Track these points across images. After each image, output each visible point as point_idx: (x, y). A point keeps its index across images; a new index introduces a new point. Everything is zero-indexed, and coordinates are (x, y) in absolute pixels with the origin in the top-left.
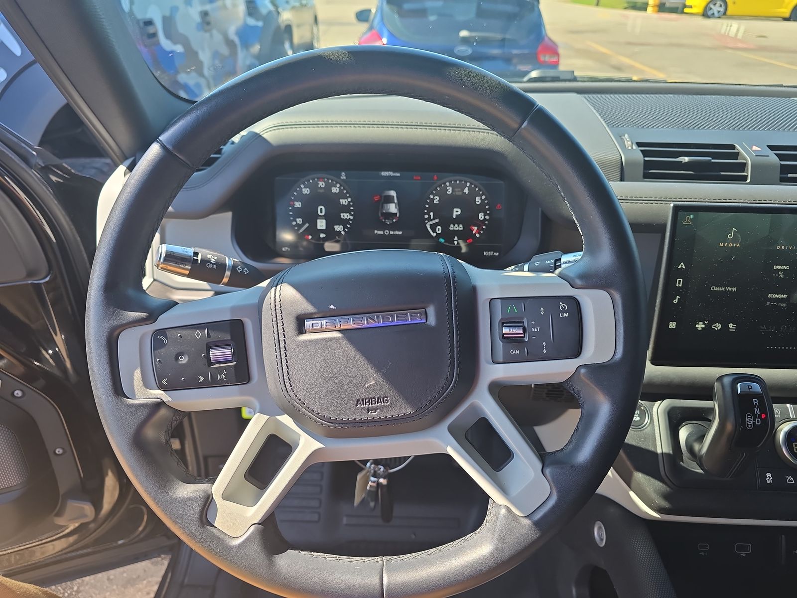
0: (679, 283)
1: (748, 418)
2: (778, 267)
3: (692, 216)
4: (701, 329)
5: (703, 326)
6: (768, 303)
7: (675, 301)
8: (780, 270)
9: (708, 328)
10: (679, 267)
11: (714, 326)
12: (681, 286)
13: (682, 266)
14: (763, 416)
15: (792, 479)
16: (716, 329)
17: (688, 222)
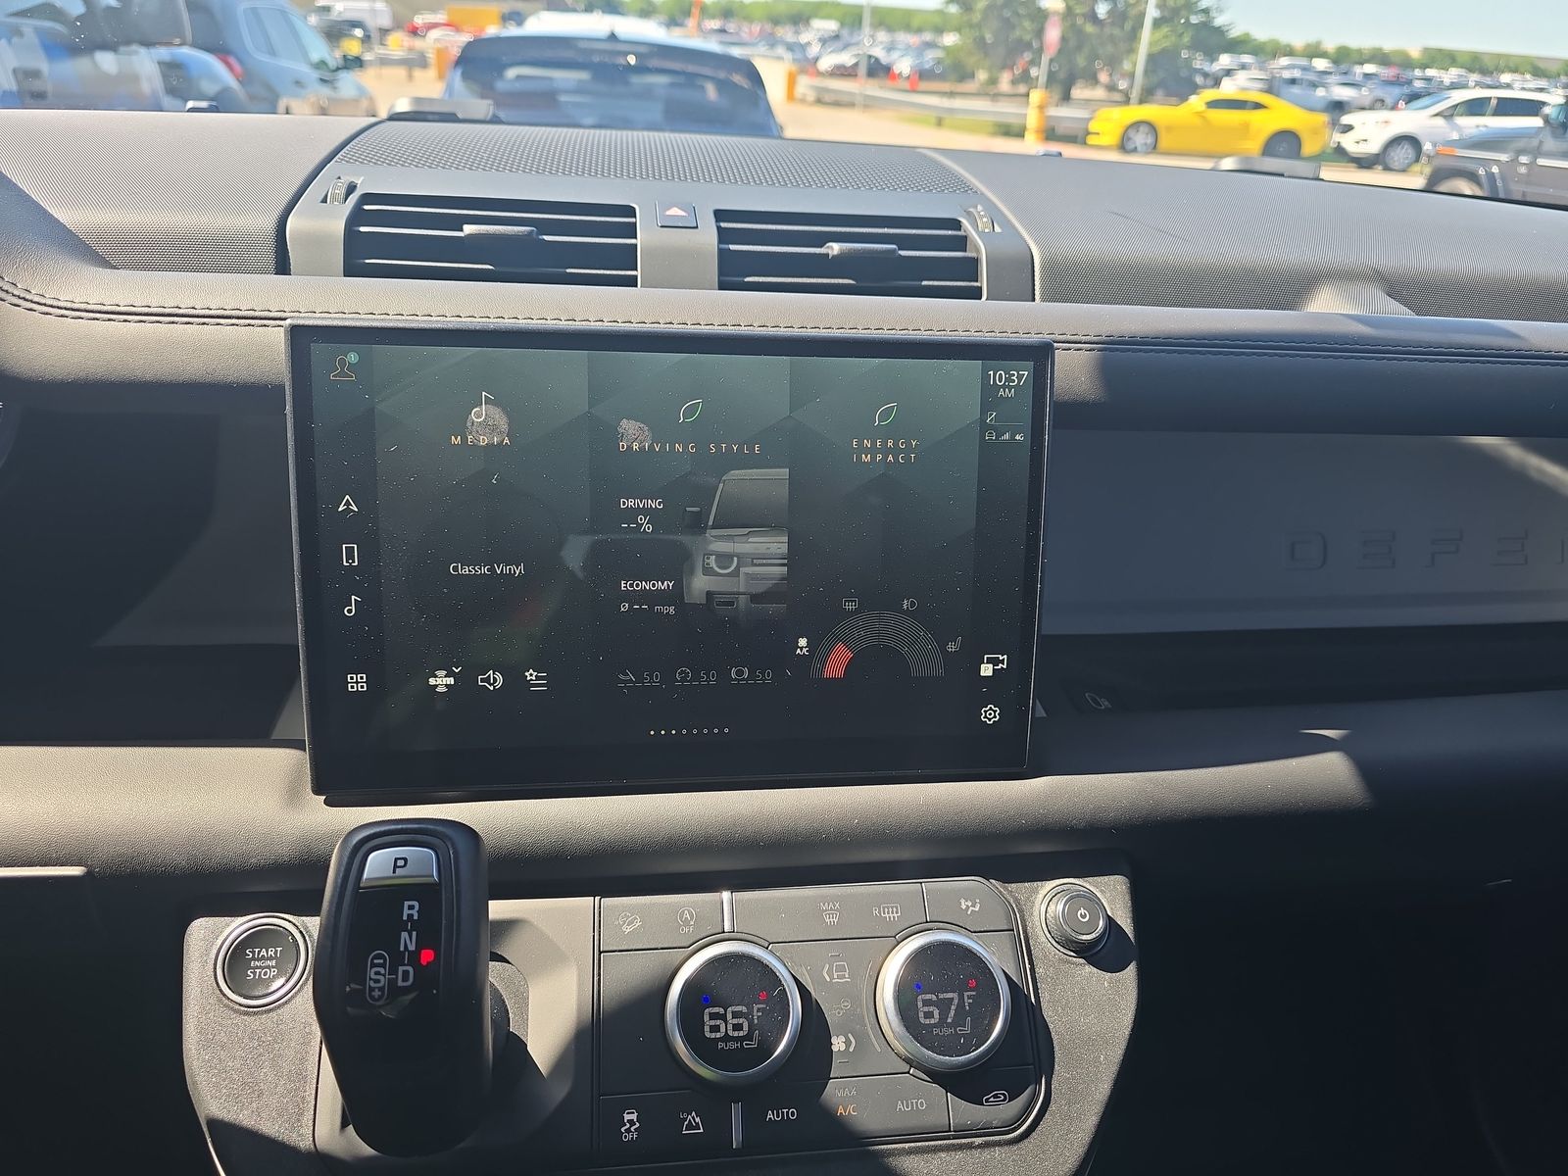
0: (350, 556)
1: (373, 965)
2: (631, 503)
3: (353, 358)
4: (445, 690)
5: (451, 681)
6: (625, 607)
7: (350, 610)
8: (637, 511)
9: (465, 683)
10: (340, 509)
11: (482, 680)
12: (356, 564)
13: (348, 502)
14: (427, 956)
15: (698, 1120)
16: (492, 688)
17: (342, 374)
